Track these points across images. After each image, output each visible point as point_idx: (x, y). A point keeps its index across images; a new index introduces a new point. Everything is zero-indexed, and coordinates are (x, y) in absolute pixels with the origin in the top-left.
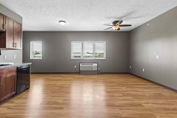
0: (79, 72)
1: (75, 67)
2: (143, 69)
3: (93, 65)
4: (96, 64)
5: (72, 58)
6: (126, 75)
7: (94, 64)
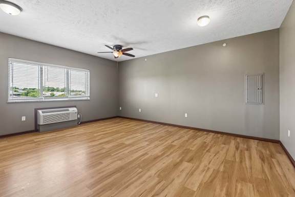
0: (33, 128)
1: (24, 119)
2: (140, 110)
3: (68, 110)
4: (75, 109)
5: (11, 99)
6: (118, 120)
7: (71, 110)
